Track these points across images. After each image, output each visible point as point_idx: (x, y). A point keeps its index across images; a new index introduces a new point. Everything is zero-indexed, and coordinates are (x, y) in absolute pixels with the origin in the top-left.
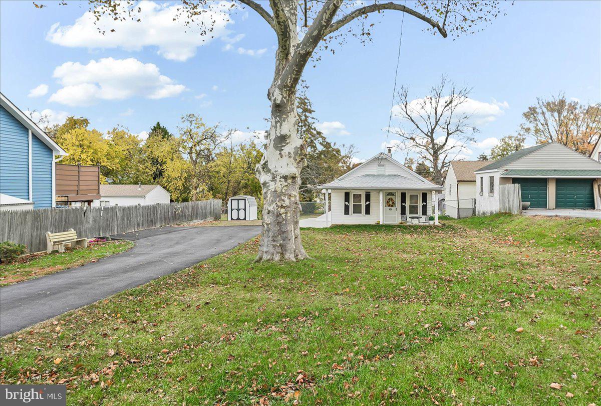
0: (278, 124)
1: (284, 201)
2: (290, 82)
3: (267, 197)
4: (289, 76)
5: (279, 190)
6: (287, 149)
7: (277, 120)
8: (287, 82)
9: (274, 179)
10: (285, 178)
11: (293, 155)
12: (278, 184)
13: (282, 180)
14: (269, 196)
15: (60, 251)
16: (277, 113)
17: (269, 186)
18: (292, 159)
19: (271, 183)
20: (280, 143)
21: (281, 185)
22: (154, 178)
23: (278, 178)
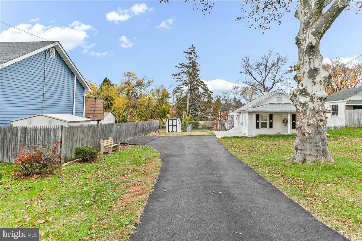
0: (312, 61)
1: (322, 116)
2: (323, 30)
3: (307, 113)
4: (324, 25)
5: (317, 108)
6: (318, 78)
7: (310, 57)
8: (321, 30)
9: (312, 100)
10: (321, 99)
11: (323, 83)
12: (316, 103)
13: (319, 100)
14: (308, 112)
15: (109, 153)
16: (311, 52)
17: (308, 105)
18: (322, 85)
19: (309, 103)
20: (313, 74)
21: (318, 104)
22: (105, 109)
23: (316, 99)
